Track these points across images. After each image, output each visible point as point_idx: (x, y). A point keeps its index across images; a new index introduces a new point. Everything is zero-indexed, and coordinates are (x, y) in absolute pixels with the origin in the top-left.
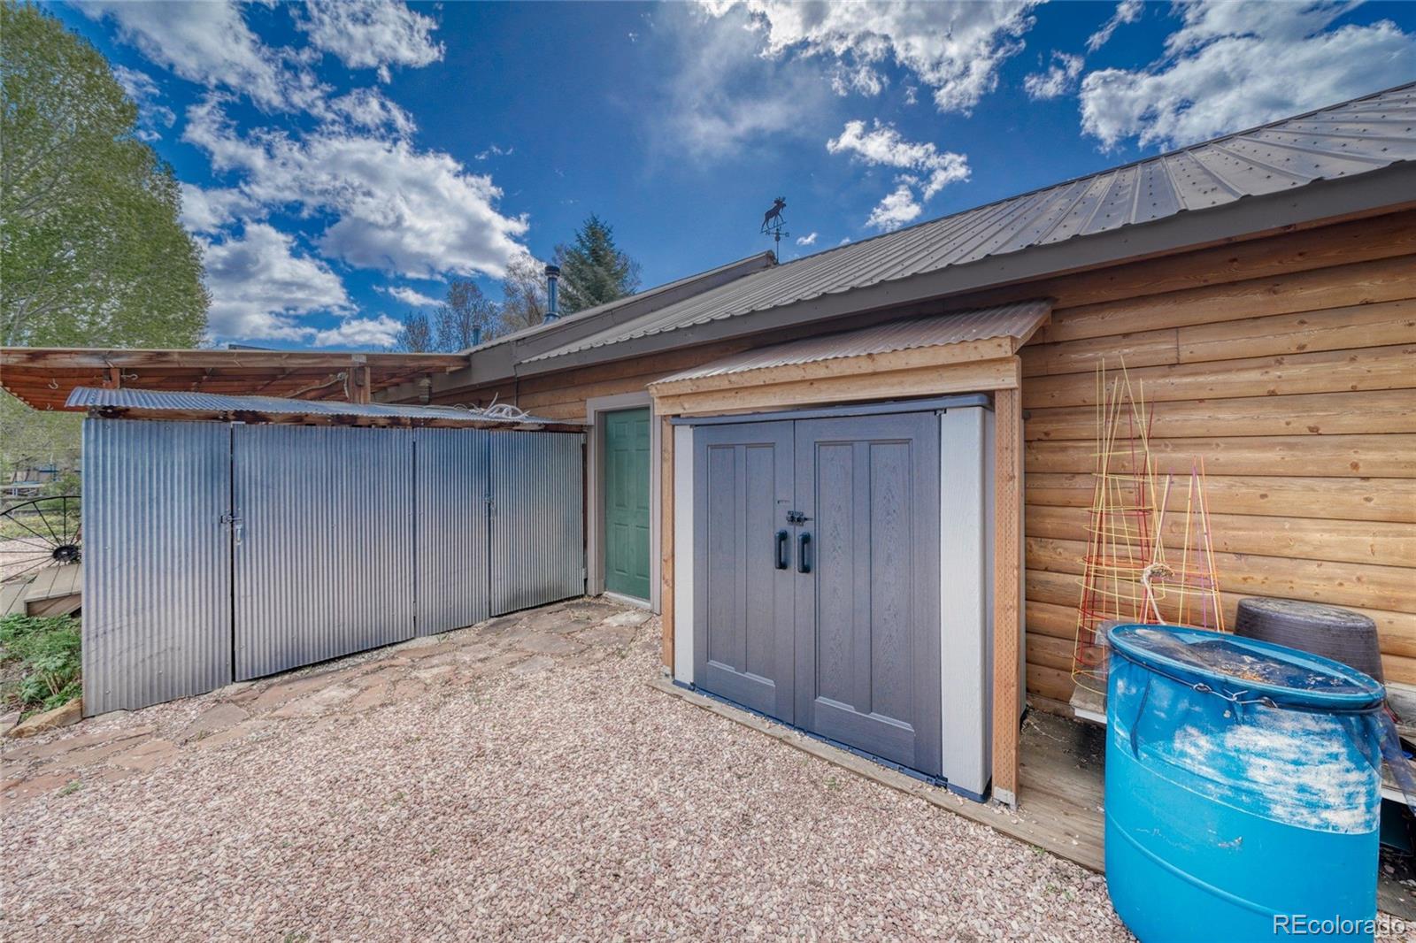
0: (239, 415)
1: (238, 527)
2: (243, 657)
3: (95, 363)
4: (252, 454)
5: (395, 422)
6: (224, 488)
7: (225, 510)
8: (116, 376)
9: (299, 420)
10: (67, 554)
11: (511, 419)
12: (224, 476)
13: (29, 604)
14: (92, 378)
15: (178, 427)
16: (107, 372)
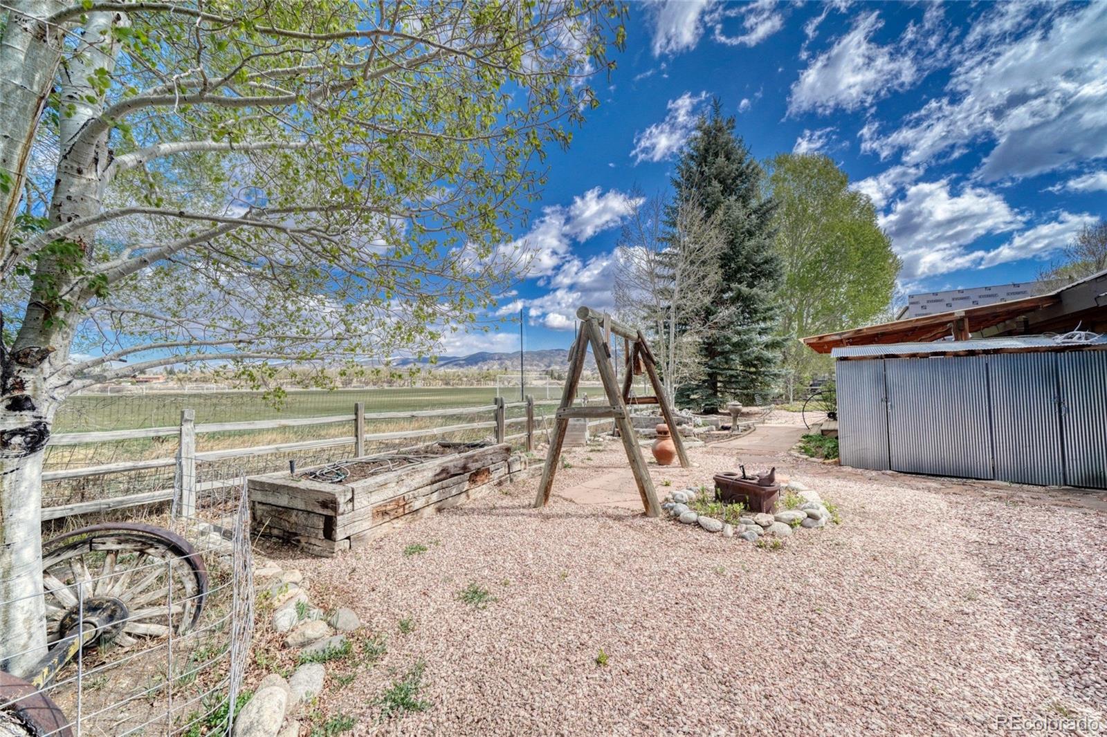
0: (887, 356)
1: (889, 404)
2: (894, 460)
3: (837, 338)
4: (894, 372)
5: (971, 353)
6: (883, 387)
7: (884, 396)
8: (845, 342)
9: (914, 355)
10: (832, 416)
11: (1083, 342)
12: (882, 382)
13: (822, 431)
14: (838, 343)
15: (864, 362)
16: (841, 340)
